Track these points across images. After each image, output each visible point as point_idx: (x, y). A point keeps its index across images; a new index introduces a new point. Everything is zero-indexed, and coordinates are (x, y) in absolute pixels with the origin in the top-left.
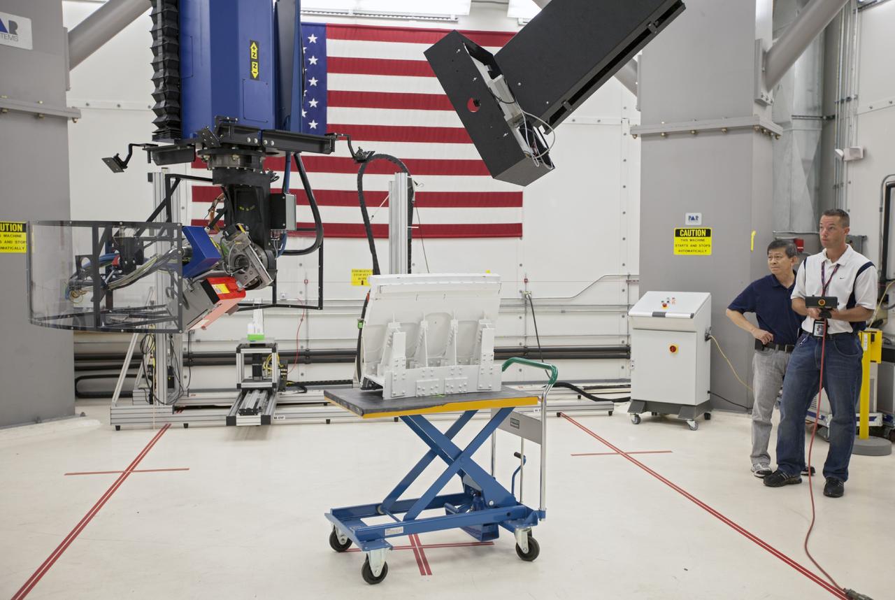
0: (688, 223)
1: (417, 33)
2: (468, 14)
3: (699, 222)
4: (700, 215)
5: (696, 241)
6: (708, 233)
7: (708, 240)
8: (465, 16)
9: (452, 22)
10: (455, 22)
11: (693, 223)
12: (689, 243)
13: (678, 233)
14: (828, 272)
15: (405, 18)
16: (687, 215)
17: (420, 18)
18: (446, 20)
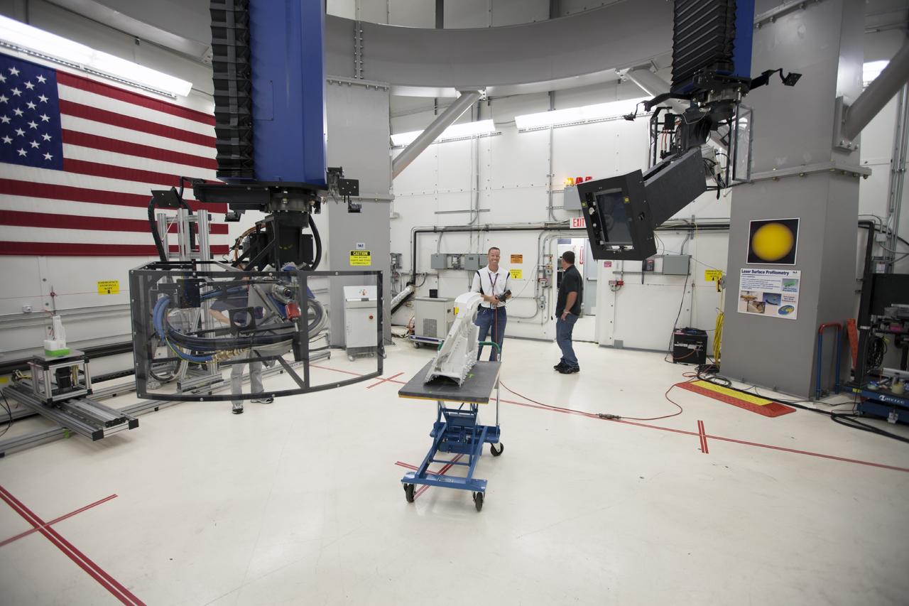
0: (358, 248)
1: (144, 99)
2: (186, 95)
3: (364, 248)
4: (364, 244)
5: (363, 258)
6: (369, 254)
7: (369, 257)
8: (184, 97)
9: (172, 98)
10: (174, 98)
11: (360, 248)
12: (359, 259)
13: (352, 254)
14: (493, 277)
15: (134, 85)
16: (357, 244)
17: (146, 89)
18: (169, 96)
